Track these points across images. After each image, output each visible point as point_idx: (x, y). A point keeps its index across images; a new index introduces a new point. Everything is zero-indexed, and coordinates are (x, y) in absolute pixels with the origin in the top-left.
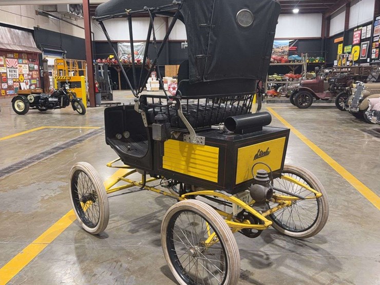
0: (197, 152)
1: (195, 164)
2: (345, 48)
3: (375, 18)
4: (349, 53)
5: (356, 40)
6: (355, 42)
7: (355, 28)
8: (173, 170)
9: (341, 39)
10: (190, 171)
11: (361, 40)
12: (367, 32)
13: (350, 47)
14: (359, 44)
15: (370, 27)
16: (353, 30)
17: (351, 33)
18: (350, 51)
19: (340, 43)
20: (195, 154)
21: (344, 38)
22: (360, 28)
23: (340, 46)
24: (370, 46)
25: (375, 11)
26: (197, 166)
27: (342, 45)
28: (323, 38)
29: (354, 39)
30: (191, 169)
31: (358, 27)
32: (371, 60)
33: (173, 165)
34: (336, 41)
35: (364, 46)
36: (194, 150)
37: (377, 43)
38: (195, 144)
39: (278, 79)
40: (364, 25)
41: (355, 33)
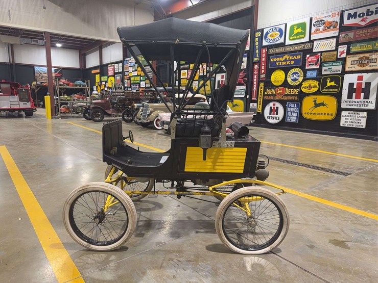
0: (225, 154)
1: (223, 162)
2: (102, 78)
3: (124, 59)
4: (106, 82)
5: (111, 73)
6: (110, 74)
7: (109, 64)
8: (197, 171)
9: (98, 71)
10: (216, 169)
11: (115, 73)
12: (119, 68)
13: (106, 77)
14: (114, 76)
15: (120, 65)
16: (107, 65)
17: (105, 68)
18: (106, 80)
19: (97, 73)
20: (223, 155)
21: (100, 71)
22: (113, 65)
23: (98, 77)
24: (122, 78)
25: (123, 54)
26: (224, 164)
27: (99, 75)
28: (81, 69)
29: (109, 72)
30: (217, 167)
31: (111, 63)
32: (125, 87)
33: (198, 167)
34: (93, 72)
35: (118, 78)
36: (222, 152)
37: (128, 76)
38: (225, 148)
39: (68, 99)
40: (116, 63)
41: (109, 68)
